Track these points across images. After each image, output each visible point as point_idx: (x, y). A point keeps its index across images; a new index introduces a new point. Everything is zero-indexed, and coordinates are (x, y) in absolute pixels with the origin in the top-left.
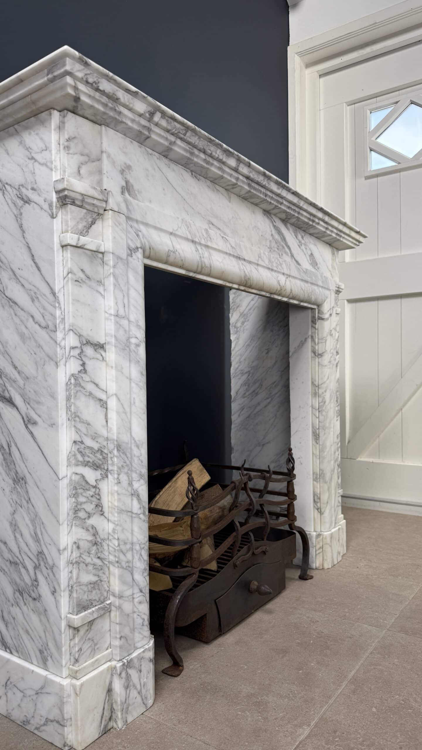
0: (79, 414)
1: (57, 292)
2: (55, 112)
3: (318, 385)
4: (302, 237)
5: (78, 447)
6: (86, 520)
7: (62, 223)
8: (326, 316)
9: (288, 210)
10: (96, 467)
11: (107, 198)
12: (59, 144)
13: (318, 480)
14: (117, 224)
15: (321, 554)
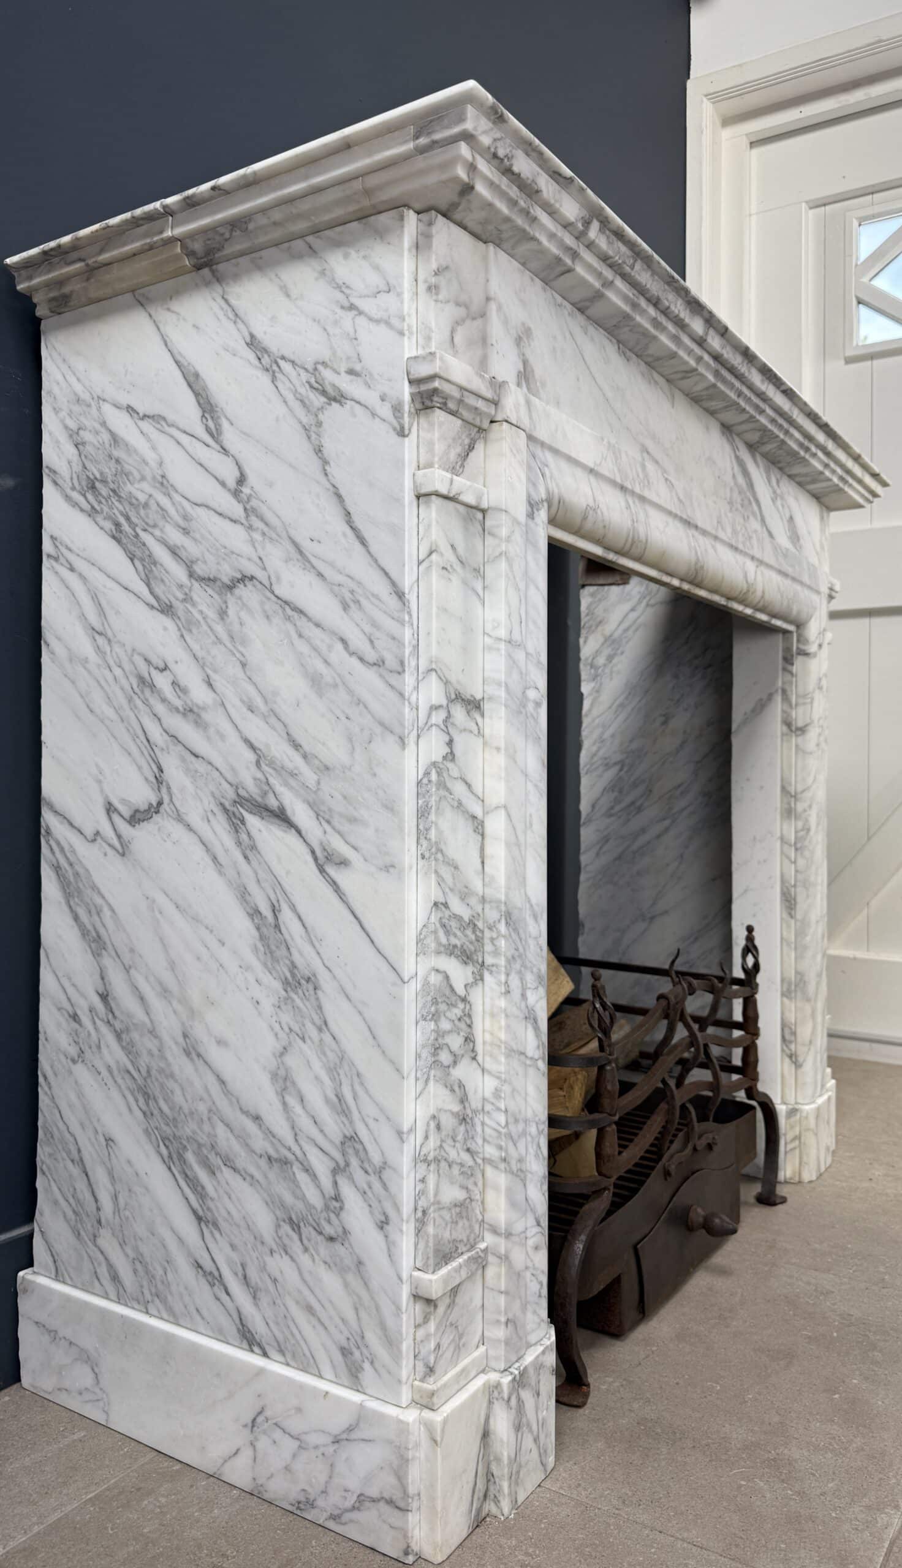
0: (442, 846)
1: (407, 591)
2: (411, 212)
3: (796, 793)
4: (778, 482)
5: (440, 915)
6: (451, 1069)
7: (418, 447)
8: (812, 648)
9: (770, 426)
10: (466, 957)
11: (499, 396)
12: (416, 281)
13: (793, 995)
14: (515, 452)
15: (797, 1151)
